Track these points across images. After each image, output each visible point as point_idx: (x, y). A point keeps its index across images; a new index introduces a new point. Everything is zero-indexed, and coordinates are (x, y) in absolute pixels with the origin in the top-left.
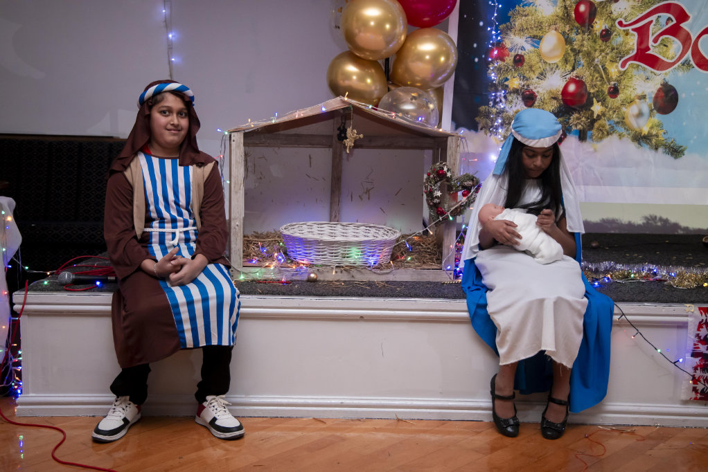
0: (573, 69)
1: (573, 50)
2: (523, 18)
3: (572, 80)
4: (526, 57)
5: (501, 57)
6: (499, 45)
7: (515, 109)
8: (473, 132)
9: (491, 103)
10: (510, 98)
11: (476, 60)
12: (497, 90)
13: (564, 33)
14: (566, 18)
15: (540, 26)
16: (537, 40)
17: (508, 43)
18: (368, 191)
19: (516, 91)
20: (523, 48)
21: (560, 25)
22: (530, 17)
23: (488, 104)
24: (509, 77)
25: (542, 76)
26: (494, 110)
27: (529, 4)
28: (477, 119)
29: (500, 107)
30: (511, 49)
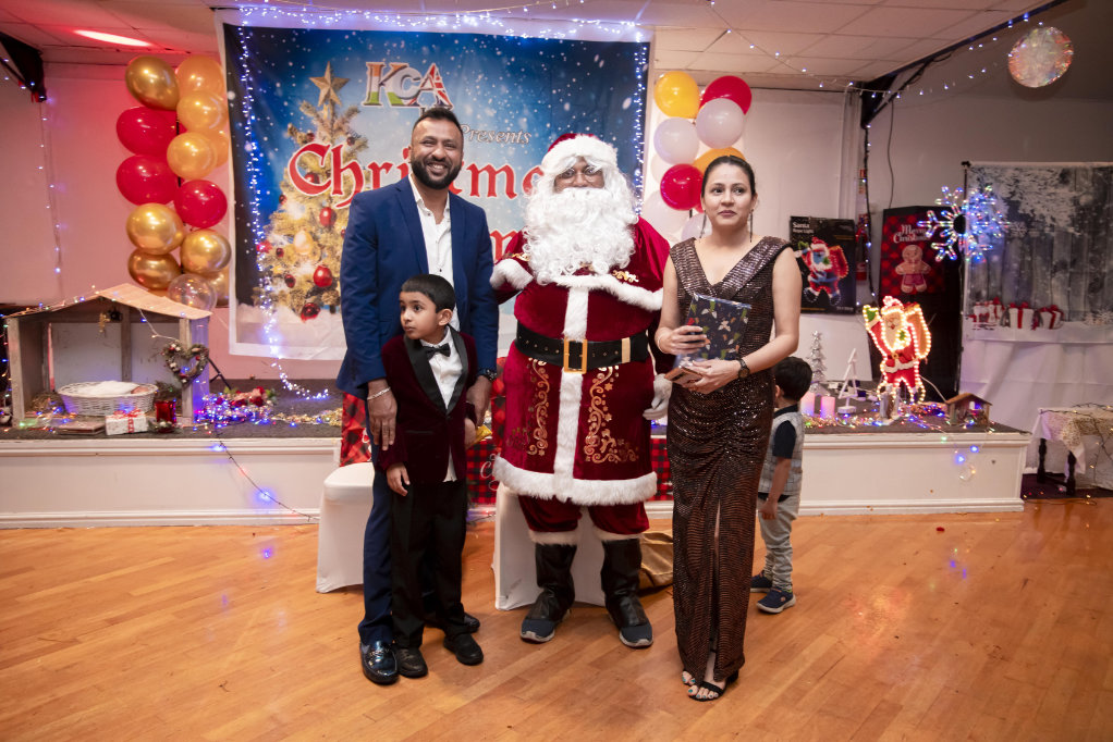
0: (320, 259)
1: (319, 245)
2: (280, 221)
3: (319, 268)
4: (285, 250)
5: (266, 251)
6: (264, 241)
7: (279, 289)
8: (250, 308)
9: (261, 285)
10: (275, 281)
11: (248, 252)
12: (263, 277)
13: (311, 233)
14: (312, 221)
15: (292, 227)
16: (291, 237)
17: (270, 240)
18: (154, 356)
19: (279, 276)
20: (282, 243)
21: (308, 226)
22: (284, 220)
23: (257, 285)
24: (273, 265)
25: (297, 264)
26: (263, 290)
27: (282, 211)
28: (252, 297)
29: (268, 288)
30: (273, 244)
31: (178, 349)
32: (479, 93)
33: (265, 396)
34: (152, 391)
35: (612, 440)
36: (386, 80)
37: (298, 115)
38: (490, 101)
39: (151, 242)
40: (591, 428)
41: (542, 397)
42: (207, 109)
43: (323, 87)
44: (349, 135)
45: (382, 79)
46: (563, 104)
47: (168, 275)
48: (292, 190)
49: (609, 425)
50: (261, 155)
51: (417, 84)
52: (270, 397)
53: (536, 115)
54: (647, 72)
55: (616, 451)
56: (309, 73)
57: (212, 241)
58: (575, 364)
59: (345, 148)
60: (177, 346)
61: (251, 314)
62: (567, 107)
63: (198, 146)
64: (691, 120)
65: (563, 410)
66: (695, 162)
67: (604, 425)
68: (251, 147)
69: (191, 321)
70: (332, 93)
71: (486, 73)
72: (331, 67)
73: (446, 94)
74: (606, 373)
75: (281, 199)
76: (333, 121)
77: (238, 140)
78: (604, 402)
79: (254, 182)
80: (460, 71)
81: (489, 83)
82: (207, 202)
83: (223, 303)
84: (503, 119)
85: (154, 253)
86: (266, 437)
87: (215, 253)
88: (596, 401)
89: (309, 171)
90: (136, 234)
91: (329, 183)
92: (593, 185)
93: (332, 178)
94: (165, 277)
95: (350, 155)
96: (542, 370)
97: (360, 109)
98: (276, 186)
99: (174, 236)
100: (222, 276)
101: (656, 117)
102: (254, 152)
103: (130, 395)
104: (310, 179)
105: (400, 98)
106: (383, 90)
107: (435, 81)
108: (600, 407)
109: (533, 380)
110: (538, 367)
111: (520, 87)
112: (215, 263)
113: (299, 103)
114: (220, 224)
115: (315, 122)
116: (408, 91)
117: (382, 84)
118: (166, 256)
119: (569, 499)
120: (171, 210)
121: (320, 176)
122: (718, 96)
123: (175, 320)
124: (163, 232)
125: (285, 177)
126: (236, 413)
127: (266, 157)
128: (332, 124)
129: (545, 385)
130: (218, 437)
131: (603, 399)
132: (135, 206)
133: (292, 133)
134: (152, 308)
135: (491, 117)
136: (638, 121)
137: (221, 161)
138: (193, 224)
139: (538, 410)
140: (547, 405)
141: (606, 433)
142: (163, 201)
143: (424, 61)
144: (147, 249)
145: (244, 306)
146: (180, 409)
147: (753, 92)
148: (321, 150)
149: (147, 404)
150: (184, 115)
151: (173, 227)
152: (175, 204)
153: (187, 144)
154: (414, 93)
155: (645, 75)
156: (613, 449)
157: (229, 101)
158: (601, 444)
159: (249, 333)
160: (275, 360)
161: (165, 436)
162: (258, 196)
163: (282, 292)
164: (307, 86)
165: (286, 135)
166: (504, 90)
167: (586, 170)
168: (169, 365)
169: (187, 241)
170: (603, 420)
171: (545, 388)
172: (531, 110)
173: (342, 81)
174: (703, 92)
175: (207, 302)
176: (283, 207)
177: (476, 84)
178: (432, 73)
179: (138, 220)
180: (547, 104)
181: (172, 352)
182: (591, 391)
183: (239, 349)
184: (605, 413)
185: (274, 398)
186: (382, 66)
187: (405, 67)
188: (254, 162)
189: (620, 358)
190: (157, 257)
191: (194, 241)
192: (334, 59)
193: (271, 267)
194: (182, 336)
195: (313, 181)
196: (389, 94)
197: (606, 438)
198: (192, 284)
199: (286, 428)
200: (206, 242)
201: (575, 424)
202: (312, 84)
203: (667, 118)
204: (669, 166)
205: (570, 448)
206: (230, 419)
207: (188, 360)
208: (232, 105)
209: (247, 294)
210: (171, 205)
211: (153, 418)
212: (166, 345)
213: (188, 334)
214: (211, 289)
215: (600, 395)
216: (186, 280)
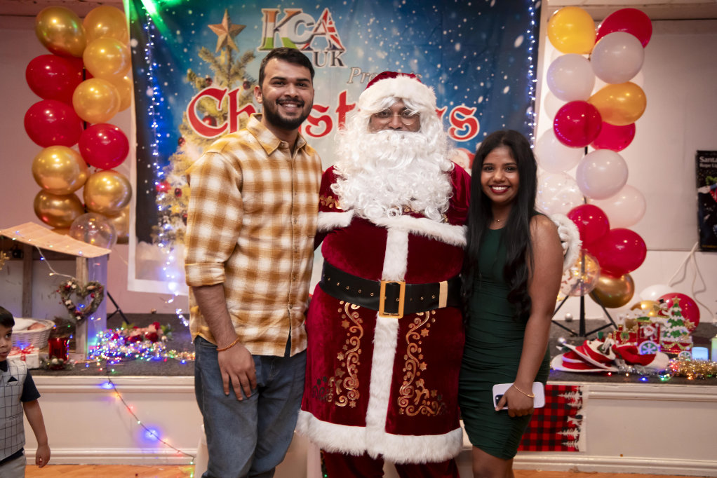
2: (179, 162)
4: (183, 191)
5: (165, 191)
6: (163, 180)
7: (177, 228)
8: (149, 245)
9: (160, 224)
10: (173, 220)
11: (148, 192)
12: (162, 216)
17: (170, 180)
18: (55, 292)
19: (177, 215)
20: (180, 184)
22: (182, 162)
23: (157, 224)
24: (172, 205)
26: (162, 229)
27: (181, 153)
28: (152, 235)
29: (167, 226)
30: (172, 185)
31: (74, 287)
32: (371, 36)
33: (161, 331)
34: (48, 328)
35: (426, 391)
36: (280, 26)
37: (197, 60)
38: (382, 43)
39: (56, 183)
40: (405, 378)
41: (354, 344)
42: (110, 56)
43: (221, 34)
44: (245, 80)
45: (277, 24)
46: (453, 45)
47: (72, 214)
48: (191, 132)
49: (424, 375)
50: (162, 99)
51: (311, 29)
52: (166, 333)
53: (427, 57)
54: (540, 8)
55: (429, 403)
56: (207, 20)
57: (114, 181)
58: (391, 308)
59: (241, 93)
60: (73, 283)
61: (149, 252)
62: (458, 47)
63: (102, 91)
64: (587, 56)
65: (377, 356)
66: (591, 97)
67: (418, 374)
68: (150, 92)
69: (87, 259)
70: (229, 40)
71: (377, 16)
72: (228, 15)
73: (339, 38)
74: (423, 318)
75: (180, 141)
76: (230, 66)
77: (140, 84)
78: (420, 350)
79: (155, 125)
80: (352, 15)
81: (380, 26)
82: (109, 145)
83: (123, 241)
84: (395, 61)
85: (59, 193)
86: (154, 375)
87: (116, 193)
88: (413, 348)
89: (206, 114)
90: (41, 176)
91: (226, 125)
92: (409, 129)
93: (228, 121)
94: (69, 216)
95: (246, 98)
96: (356, 315)
97: (255, 54)
98: (175, 129)
99: (77, 176)
100: (124, 215)
101: (549, 54)
102: (155, 96)
103: (26, 331)
104: (207, 122)
105: (295, 43)
106: (278, 35)
107: (328, 25)
108: (416, 355)
109: (346, 324)
110: (351, 311)
111: (411, 29)
112: (116, 203)
113: (198, 49)
114: (124, 164)
115: (213, 68)
116: (303, 35)
117: (276, 30)
118: (70, 196)
119: (380, 456)
120: (75, 152)
121: (217, 119)
122: (615, 30)
123: (72, 258)
124: (67, 173)
125: (184, 121)
126: (129, 350)
127: (166, 103)
128: (229, 69)
129: (358, 332)
130: (108, 373)
131: (419, 346)
132: (40, 148)
133: (191, 79)
134: (51, 247)
135: (383, 60)
136: (530, 58)
137: (124, 106)
138: (97, 166)
139: (349, 358)
140: (360, 351)
141: (421, 383)
142: (68, 143)
143: (318, 7)
144: (50, 189)
145: (144, 244)
146: (73, 346)
147: (653, 24)
148: (218, 94)
149: (43, 341)
150: (89, 63)
151: (77, 168)
152: (80, 146)
153: (92, 89)
154: (307, 38)
155: (538, 12)
156: (427, 400)
157: (132, 49)
158: (415, 395)
159: (148, 270)
160: (171, 296)
161: (56, 373)
162: (158, 138)
163: (180, 230)
164: (205, 33)
165: (186, 80)
166: (396, 32)
167: (403, 112)
168: (64, 302)
169: (91, 181)
170: (418, 369)
171: (358, 333)
172: (422, 51)
173: (239, 28)
174: (600, 26)
175: (108, 240)
176: (181, 149)
177: (368, 27)
178: (325, 18)
179: (43, 161)
180: (437, 45)
181: (67, 290)
182: (407, 336)
183: (137, 285)
184: (421, 362)
185: (170, 334)
186: (277, 12)
187: (298, 13)
188: (155, 106)
189: (437, 302)
190: (61, 197)
191: (97, 181)
192: (231, 7)
193: (170, 206)
194: (78, 274)
195: (210, 124)
196: (284, 39)
197: (420, 389)
198: (94, 223)
199: (176, 366)
200: (107, 182)
201: (390, 372)
202: (210, 30)
203: (560, 54)
204: (562, 103)
205: (383, 398)
206: (122, 355)
207: (84, 297)
208: (135, 52)
209: (146, 233)
210: (76, 147)
211: (46, 354)
212: (62, 283)
213: (84, 271)
214: (112, 227)
215: (416, 342)
216: (88, 219)
